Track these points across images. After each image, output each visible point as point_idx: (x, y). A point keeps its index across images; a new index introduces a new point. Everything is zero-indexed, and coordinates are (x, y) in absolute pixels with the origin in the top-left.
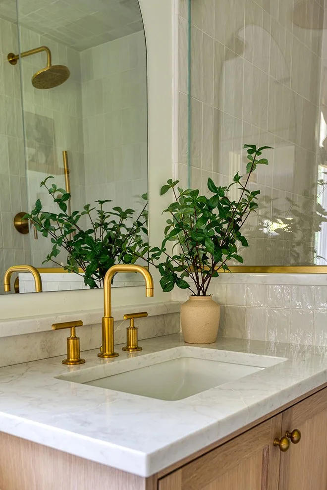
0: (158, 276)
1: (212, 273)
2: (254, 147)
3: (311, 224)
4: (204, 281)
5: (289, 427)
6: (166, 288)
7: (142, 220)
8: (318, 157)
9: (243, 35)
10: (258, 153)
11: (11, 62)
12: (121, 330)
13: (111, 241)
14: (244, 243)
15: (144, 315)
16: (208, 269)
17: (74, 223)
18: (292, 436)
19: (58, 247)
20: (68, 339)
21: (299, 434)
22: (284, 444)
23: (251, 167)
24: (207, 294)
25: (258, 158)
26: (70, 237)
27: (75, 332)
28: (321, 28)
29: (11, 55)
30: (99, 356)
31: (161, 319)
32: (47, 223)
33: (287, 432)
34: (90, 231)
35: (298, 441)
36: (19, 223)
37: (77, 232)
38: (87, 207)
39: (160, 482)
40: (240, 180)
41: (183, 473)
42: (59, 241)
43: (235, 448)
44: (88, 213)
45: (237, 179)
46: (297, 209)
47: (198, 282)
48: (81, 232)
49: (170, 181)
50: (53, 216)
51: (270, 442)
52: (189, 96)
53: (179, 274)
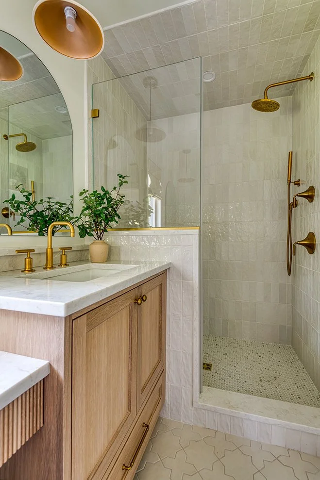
0: (78, 230)
1: (105, 230)
2: (122, 175)
3: (146, 213)
4: (101, 234)
5: (141, 294)
6: (82, 236)
7: (70, 207)
8: (148, 191)
9: (116, 138)
10: (124, 178)
11: (5, 138)
12: (57, 257)
13: (54, 216)
14: (119, 217)
15: (71, 248)
16: (102, 228)
17: (34, 206)
18: (143, 298)
19: (24, 218)
20: (25, 259)
21: (146, 296)
22: (139, 302)
23: (121, 184)
24: (102, 239)
25: (124, 180)
26: (31, 213)
27: (30, 255)
28: (146, 141)
29: (5, 136)
30: (44, 268)
31: (80, 252)
32: (18, 206)
33: (140, 296)
34: (43, 211)
35: (146, 300)
36: (5, 213)
37: (35, 211)
38: (41, 200)
39: (74, 321)
40: (116, 189)
41: (87, 316)
42: (24, 215)
43: (115, 303)
44: (42, 203)
45: (115, 188)
46: (141, 206)
47: (98, 234)
48: (38, 212)
49: (84, 190)
50: (22, 203)
51: (133, 301)
52: (93, 156)
53: (88, 230)
